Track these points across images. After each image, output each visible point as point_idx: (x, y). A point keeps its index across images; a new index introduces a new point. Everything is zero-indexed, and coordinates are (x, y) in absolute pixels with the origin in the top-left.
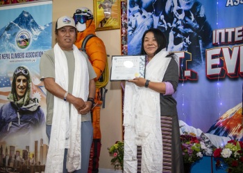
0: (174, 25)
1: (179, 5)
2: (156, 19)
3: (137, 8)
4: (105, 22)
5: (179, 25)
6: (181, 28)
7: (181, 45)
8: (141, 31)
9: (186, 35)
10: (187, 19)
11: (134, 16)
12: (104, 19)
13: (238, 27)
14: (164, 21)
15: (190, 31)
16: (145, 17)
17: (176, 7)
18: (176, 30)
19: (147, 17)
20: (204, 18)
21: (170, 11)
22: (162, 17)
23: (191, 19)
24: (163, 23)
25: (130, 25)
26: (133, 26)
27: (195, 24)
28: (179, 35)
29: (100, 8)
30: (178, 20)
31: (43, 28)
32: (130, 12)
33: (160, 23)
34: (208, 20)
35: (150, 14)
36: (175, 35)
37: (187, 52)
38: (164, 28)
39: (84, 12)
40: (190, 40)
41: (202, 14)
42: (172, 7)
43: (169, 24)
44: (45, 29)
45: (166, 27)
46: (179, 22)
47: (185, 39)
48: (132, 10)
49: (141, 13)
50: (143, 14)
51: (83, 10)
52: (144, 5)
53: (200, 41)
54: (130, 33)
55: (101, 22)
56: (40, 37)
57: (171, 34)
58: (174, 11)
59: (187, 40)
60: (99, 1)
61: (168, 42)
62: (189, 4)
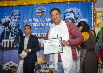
0: (11, 31)
1: (13, 24)
2: (6, 28)
5: (13, 31)
6: (13, 32)
7: (13, 37)
9: (15, 34)
10: (16, 29)
14: (8, 29)
15: (16, 33)
16: (2, 27)
17: (12, 25)
18: (12, 32)
20: (21, 29)
22: (8, 28)
27: (18, 31)
28: (13, 34)
30: (13, 29)
34: (22, 30)
35: (4, 26)
36: (12, 34)
38: (8, 31)
40: (16, 36)
41: (20, 28)
42: (11, 25)
43: (10, 30)
46: (13, 30)
49: (1, 26)
50: (2, 26)
52: (2, 23)
53: (19, 36)
58: (12, 26)
59: (15, 36)
61: (9, 36)
62: (16, 25)
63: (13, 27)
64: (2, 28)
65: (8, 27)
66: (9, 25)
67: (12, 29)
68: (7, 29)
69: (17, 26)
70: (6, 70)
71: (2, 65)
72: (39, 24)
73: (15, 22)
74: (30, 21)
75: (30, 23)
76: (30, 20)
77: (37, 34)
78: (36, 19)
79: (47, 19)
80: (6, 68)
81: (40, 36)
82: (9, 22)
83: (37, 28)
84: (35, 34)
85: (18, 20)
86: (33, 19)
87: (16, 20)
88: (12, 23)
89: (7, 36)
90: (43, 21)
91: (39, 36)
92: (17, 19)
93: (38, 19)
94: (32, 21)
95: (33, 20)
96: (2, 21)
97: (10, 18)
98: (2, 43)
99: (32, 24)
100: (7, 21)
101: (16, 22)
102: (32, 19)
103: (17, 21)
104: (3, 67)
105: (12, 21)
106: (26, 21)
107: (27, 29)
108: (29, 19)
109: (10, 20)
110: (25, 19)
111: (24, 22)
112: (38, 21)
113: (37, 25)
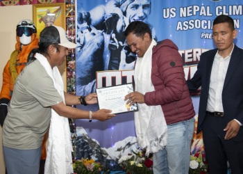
0: (126, 44)
2: (107, 37)
3: (85, 24)
7: (132, 64)
8: (89, 48)
11: (82, 32)
13: (188, 49)
14: (115, 40)
16: (94, 34)
19: (97, 35)
21: (121, 31)
22: (114, 35)
24: (115, 42)
25: (79, 41)
26: (82, 43)
28: (131, 54)
32: (78, 28)
33: (112, 41)
35: (100, 31)
36: (127, 54)
38: (116, 46)
39: (30, 25)
41: (153, 36)
42: (124, 27)
43: (121, 43)
45: (118, 46)
48: (80, 26)
49: (90, 30)
50: (92, 32)
51: (29, 22)
52: (93, 22)
54: (79, 49)
60: (39, 16)
61: (119, 61)
64: (92, 37)
65: (115, 32)
68: (111, 39)
70: (132, 163)
71: (104, 149)
73: (136, 18)
74: (185, 15)
75: (185, 19)
76: (183, 12)
78: (203, 8)
79: (235, 7)
80: (130, 157)
82: (115, 17)
84: (204, 51)
85: (146, 11)
86: (195, 7)
87: (141, 12)
88: (126, 20)
89: (111, 59)
90: (225, 14)
92: (141, 8)
93: (208, 8)
94: (192, 12)
95: (195, 11)
96: (92, 17)
97: (118, 5)
98: (96, 82)
99: (194, 23)
101: (141, 18)
102: (192, 9)
103: (141, 14)
104: (107, 154)
105: (125, 14)
106: (170, 13)
107: (220, 35)
108: (181, 9)
109: (118, 11)
110: (168, 9)
111: (165, 17)
112: (208, 14)
113: (206, 27)
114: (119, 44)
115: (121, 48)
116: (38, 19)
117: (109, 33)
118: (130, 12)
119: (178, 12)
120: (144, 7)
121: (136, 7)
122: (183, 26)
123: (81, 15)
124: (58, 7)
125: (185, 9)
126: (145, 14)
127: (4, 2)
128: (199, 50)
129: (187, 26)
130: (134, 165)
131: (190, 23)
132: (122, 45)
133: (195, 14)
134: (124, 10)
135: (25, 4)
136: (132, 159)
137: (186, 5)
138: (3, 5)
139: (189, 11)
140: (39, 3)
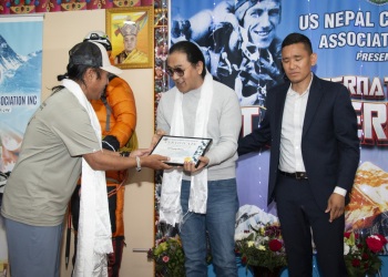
0: (243, 68)
1: (250, 40)
2: (215, 58)
4: (126, 56)
5: (250, 69)
6: (253, 72)
7: (253, 97)
10: (263, 61)
12: (124, 52)
14: (227, 61)
15: (268, 77)
17: (246, 43)
18: (246, 75)
21: (236, 48)
22: (225, 55)
23: (268, 61)
24: (226, 65)
27: (274, 69)
28: (250, 83)
29: (117, 35)
30: (248, 61)
31: (25, 59)
32: (172, 43)
33: (222, 63)
35: (205, 49)
36: (244, 83)
37: (262, 107)
38: (228, 71)
39: (102, 38)
42: (240, 42)
43: (235, 66)
44: (30, 61)
45: (231, 70)
46: (251, 65)
47: (260, 90)
48: (175, 41)
52: (194, 35)
55: (118, 57)
56: (18, 72)
57: (239, 81)
58: (244, 47)
59: (264, 90)
60: (116, 25)
62: (264, 40)
63: (252, 49)
65: (227, 50)
66: (232, 43)
67: (245, 60)
68: (221, 60)
69: (268, 44)
70: (250, 244)
72: (377, 35)
73: (258, 29)
74: (332, 26)
75: (332, 31)
76: (329, 21)
77: (366, 80)
78: (360, 14)
80: (247, 235)
81: (380, 88)
82: (227, 28)
83: (365, 57)
84: (360, 79)
85: (274, 20)
86: (347, 13)
87: (264, 21)
88: (244, 32)
91: (376, 90)
92: (265, 14)
93: (368, 14)
94: (343, 21)
95: (348, 18)
96: (192, 27)
97: (232, 10)
99: (346, 38)
100: (217, 25)
101: (266, 30)
102: (343, 16)
103: (266, 24)
105: (241, 23)
106: (310, 22)
107: (293, 60)
108: (327, 16)
109: (232, 19)
110: (307, 17)
111: (302, 28)
112: (368, 24)
113: (364, 43)
114: (233, 68)
115: (235, 73)
116: (114, 30)
117: (218, 51)
118: (250, 20)
119: (321, 21)
120: (271, 13)
121: (259, 12)
122: (329, 42)
123: (177, 24)
124: (143, 13)
125: (332, 16)
126: (272, 23)
127: (64, 6)
128: (353, 78)
129: (335, 42)
130: (253, 247)
131: (340, 38)
132: (237, 69)
133: (347, 23)
134: (241, 18)
135: (95, 7)
136: (250, 239)
137: (333, 10)
138: (63, 10)
139: (338, 19)
140: (115, 6)
